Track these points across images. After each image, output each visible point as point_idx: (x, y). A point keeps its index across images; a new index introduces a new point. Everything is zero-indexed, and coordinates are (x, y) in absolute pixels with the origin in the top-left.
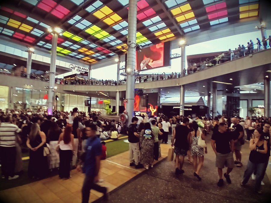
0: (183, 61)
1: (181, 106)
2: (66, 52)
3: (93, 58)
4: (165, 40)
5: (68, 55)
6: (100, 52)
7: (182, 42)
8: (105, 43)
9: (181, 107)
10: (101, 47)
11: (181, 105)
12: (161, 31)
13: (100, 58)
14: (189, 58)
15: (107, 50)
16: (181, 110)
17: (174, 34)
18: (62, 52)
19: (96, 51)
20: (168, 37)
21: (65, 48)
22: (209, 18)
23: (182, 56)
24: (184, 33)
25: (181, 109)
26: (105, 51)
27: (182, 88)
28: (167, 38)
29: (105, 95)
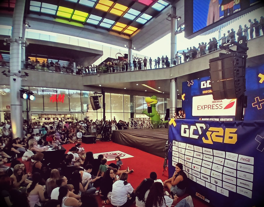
2: (80, 15)
3: (130, 23)
5: (88, 24)
13: (141, 21)
18: (74, 17)
29: (156, 90)
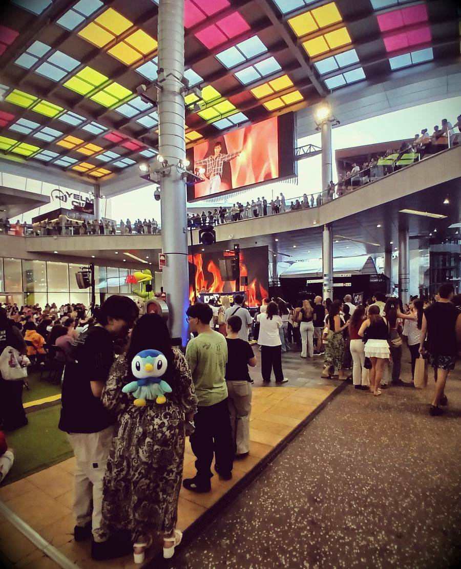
0: (326, 164)
1: (325, 278)
2: (27, 149)
3: (101, 164)
4: (280, 109)
5: (33, 159)
6: (116, 148)
7: (322, 112)
8: (126, 120)
9: (324, 281)
10: (115, 132)
11: (325, 275)
12: (267, 82)
13: (119, 164)
14: (342, 157)
15: (134, 140)
16: (325, 288)
17: (302, 93)
18: (16, 150)
19: (107, 143)
20: (288, 103)
21: (22, 138)
22: (388, 49)
23: (324, 151)
24: (327, 91)
25: (325, 285)
26: (128, 145)
27: (326, 233)
28: (287, 106)
29: (140, 260)
